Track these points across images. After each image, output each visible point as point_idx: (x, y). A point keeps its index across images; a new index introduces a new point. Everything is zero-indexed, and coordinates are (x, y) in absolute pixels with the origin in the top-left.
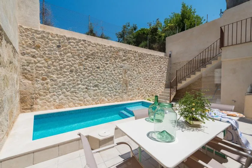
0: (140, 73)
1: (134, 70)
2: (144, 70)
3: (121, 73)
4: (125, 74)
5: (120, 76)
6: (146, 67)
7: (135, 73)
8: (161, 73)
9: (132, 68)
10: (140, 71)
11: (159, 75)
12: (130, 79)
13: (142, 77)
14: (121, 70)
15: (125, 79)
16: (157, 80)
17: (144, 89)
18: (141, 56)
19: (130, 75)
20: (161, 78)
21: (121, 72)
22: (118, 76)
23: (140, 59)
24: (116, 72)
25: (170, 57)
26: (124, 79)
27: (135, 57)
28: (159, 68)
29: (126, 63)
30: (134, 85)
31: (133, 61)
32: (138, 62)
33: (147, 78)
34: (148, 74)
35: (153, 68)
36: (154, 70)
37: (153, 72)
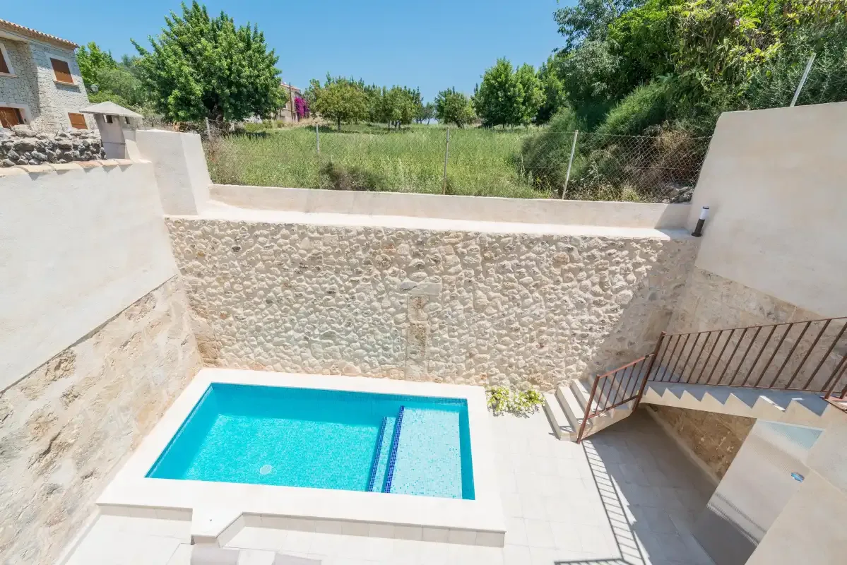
0: (480, 308)
1: (453, 298)
2: (507, 298)
3: (405, 306)
4: (417, 310)
5: (401, 316)
6: (513, 287)
7: (459, 307)
8: (601, 310)
9: (448, 292)
10: (485, 300)
11: (586, 317)
12: (437, 326)
13: (491, 321)
14: (403, 298)
15: (418, 325)
16: (567, 332)
17: (492, 357)
18: (493, 249)
19: (439, 312)
21: (401, 303)
22: (393, 315)
23: (486, 259)
24: (386, 303)
25: (699, 231)
26: (412, 324)
27: (461, 255)
28: (597, 288)
29: (424, 278)
30: (452, 343)
31: (452, 270)
32: (477, 273)
33: (516, 325)
34: (519, 311)
35: (552, 291)
36: (559, 299)
37: (549, 303)
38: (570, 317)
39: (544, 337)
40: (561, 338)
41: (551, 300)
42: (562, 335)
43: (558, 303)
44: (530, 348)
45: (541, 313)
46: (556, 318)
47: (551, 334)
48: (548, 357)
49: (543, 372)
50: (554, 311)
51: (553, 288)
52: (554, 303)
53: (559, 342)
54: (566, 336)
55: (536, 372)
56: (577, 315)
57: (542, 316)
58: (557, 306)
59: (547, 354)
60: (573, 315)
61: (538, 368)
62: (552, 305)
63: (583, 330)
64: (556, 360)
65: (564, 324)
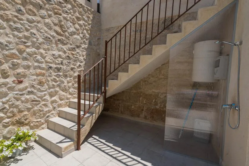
8: (65, 48)
11: (56, 53)
16: (44, 65)
20: (65, 61)
25: (99, 11)
28: (58, 29)
35: (16, 19)
36: (27, 30)
37: (16, 33)
38: (42, 51)
39: (20, 70)
40: (38, 71)
41: (17, 29)
42: (40, 68)
43: (26, 34)
44: (5, 84)
45: (10, 43)
46: (28, 50)
47: (28, 67)
48: (30, 93)
49: (29, 109)
50: (25, 43)
51: (16, 17)
52: (22, 33)
53: (38, 75)
54: (43, 69)
55: (20, 111)
56: (48, 49)
57: (11, 46)
58: (26, 37)
59: (29, 89)
60: (44, 49)
61: (22, 106)
62: (21, 35)
63: (56, 64)
64: (39, 94)
65: (39, 57)
